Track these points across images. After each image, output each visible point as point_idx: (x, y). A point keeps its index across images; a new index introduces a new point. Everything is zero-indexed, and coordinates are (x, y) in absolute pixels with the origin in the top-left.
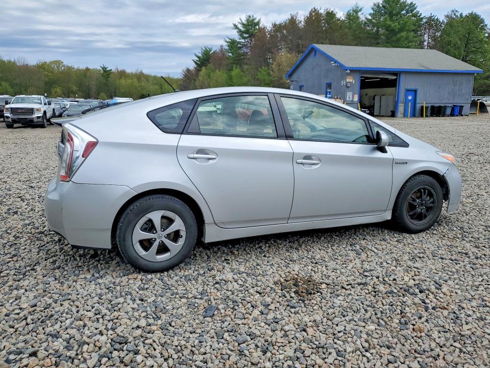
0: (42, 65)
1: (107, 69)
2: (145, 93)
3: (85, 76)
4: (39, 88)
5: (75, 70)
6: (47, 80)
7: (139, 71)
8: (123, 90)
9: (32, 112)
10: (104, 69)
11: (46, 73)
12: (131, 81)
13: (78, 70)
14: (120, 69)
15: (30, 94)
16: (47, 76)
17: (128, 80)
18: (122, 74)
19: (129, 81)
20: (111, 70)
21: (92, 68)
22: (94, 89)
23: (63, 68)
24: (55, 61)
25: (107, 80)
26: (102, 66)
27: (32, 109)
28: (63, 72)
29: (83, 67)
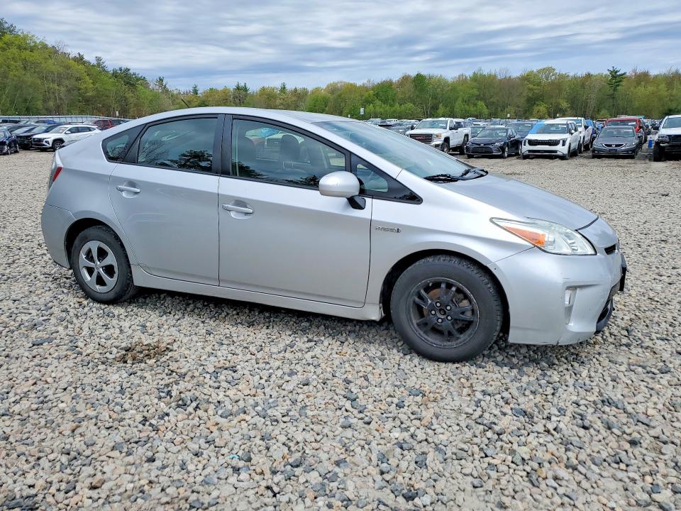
0: (528, 75)
1: (618, 73)
2: (673, 106)
3: (583, 86)
4: (519, 107)
5: (570, 78)
6: (530, 95)
7: (673, 70)
8: (637, 104)
9: (431, 139)
10: (614, 74)
11: (531, 86)
12: (655, 89)
13: (575, 78)
14: (640, 70)
15: (437, 117)
16: (531, 90)
17: (649, 88)
18: (643, 78)
19: (651, 88)
20: (625, 73)
21: (597, 73)
22: (592, 103)
23: (553, 77)
24: (544, 69)
25: (615, 90)
26: (612, 70)
27: (431, 135)
28: (553, 83)
29: (581, 73)
